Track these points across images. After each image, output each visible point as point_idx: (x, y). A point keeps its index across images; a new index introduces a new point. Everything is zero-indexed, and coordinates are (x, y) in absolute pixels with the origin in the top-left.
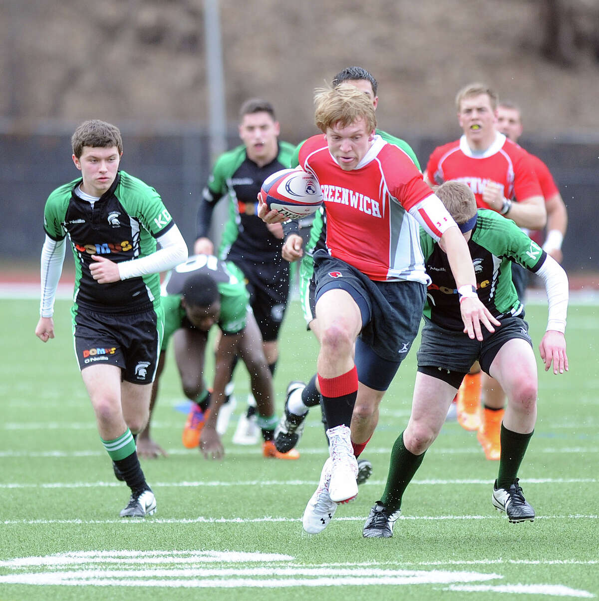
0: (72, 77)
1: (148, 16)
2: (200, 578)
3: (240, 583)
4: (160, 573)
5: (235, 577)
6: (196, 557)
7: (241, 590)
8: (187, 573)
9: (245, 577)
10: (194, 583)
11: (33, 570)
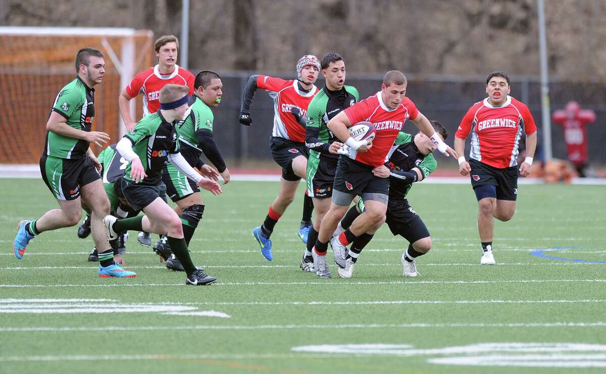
0: (450, 46)
1: (496, 9)
2: (563, 361)
3: (588, 364)
4: (539, 357)
5: (585, 360)
6: (559, 347)
7: (591, 369)
8: (554, 357)
9: (593, 360)
10: (560, 364)
11: (457, 355)
